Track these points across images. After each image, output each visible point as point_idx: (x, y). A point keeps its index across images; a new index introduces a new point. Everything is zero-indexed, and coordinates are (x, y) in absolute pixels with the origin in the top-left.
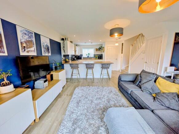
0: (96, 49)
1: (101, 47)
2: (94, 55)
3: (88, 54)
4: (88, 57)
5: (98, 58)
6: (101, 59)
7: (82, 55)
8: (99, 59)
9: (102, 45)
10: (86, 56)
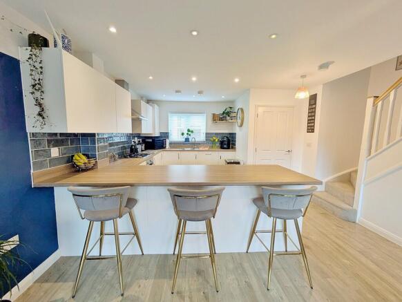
0: (214, 115)
1: (229, 110)
2: (206, 133)
3: (186, 132)
4: (187, 140)
5: (218, 145)
6: (228, 148)
7: (166, 135)
8: (222, 147)
9: (233, 102)
10: (182, 139)
